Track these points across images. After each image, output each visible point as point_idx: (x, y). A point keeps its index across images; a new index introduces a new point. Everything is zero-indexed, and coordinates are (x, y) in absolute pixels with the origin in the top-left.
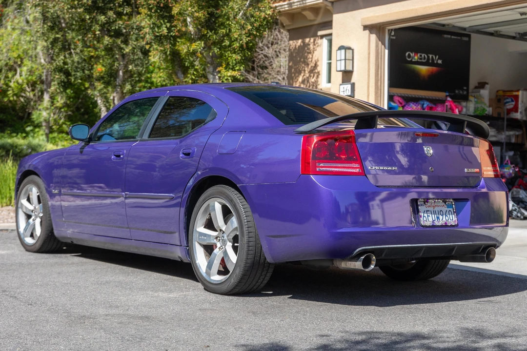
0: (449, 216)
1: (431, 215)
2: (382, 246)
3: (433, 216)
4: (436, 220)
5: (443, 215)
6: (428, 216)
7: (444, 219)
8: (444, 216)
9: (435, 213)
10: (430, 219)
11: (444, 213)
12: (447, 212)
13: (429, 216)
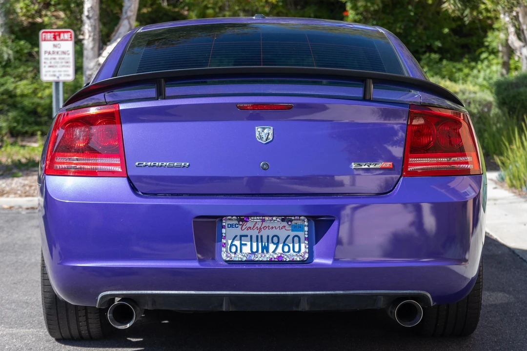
0: (291, 245)
1: (249, 244)
2: (140, 292)
3: (255, 245)
4: (260, 251)
5: (277, 244)
6: (241, 245)
7: (279, 250)
8: (281, 246)
9: (259, 239)
10: (246, 249)
11: (282, 240)
12: (290, 238)
13: (246, 245)
